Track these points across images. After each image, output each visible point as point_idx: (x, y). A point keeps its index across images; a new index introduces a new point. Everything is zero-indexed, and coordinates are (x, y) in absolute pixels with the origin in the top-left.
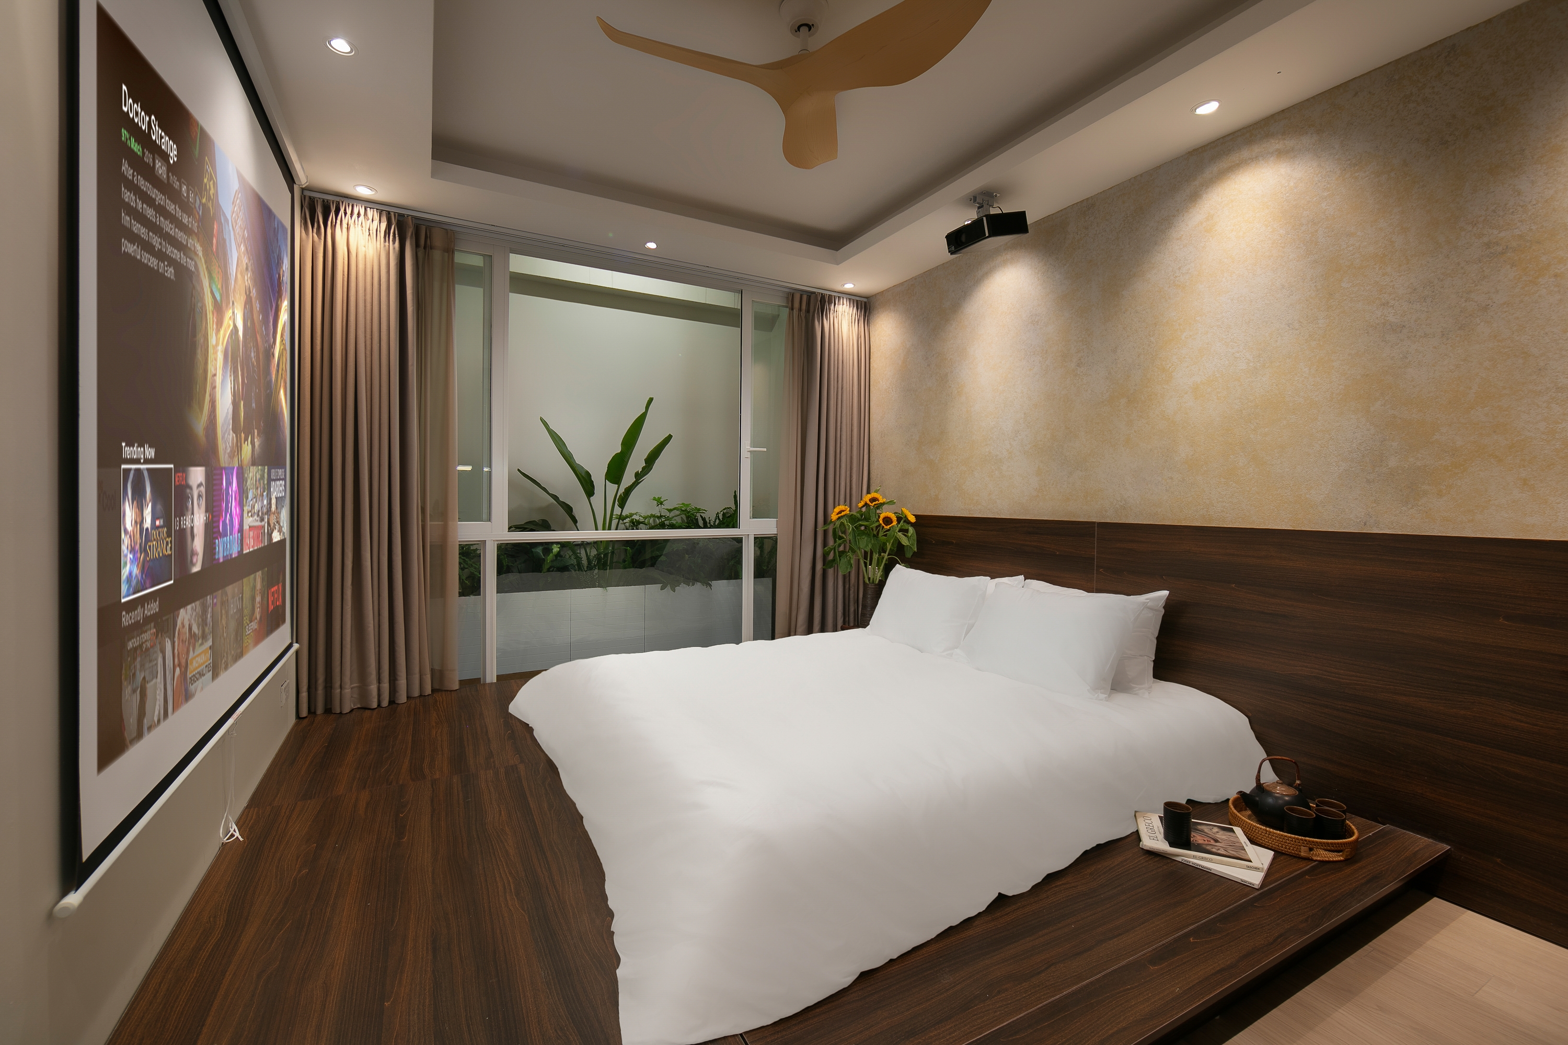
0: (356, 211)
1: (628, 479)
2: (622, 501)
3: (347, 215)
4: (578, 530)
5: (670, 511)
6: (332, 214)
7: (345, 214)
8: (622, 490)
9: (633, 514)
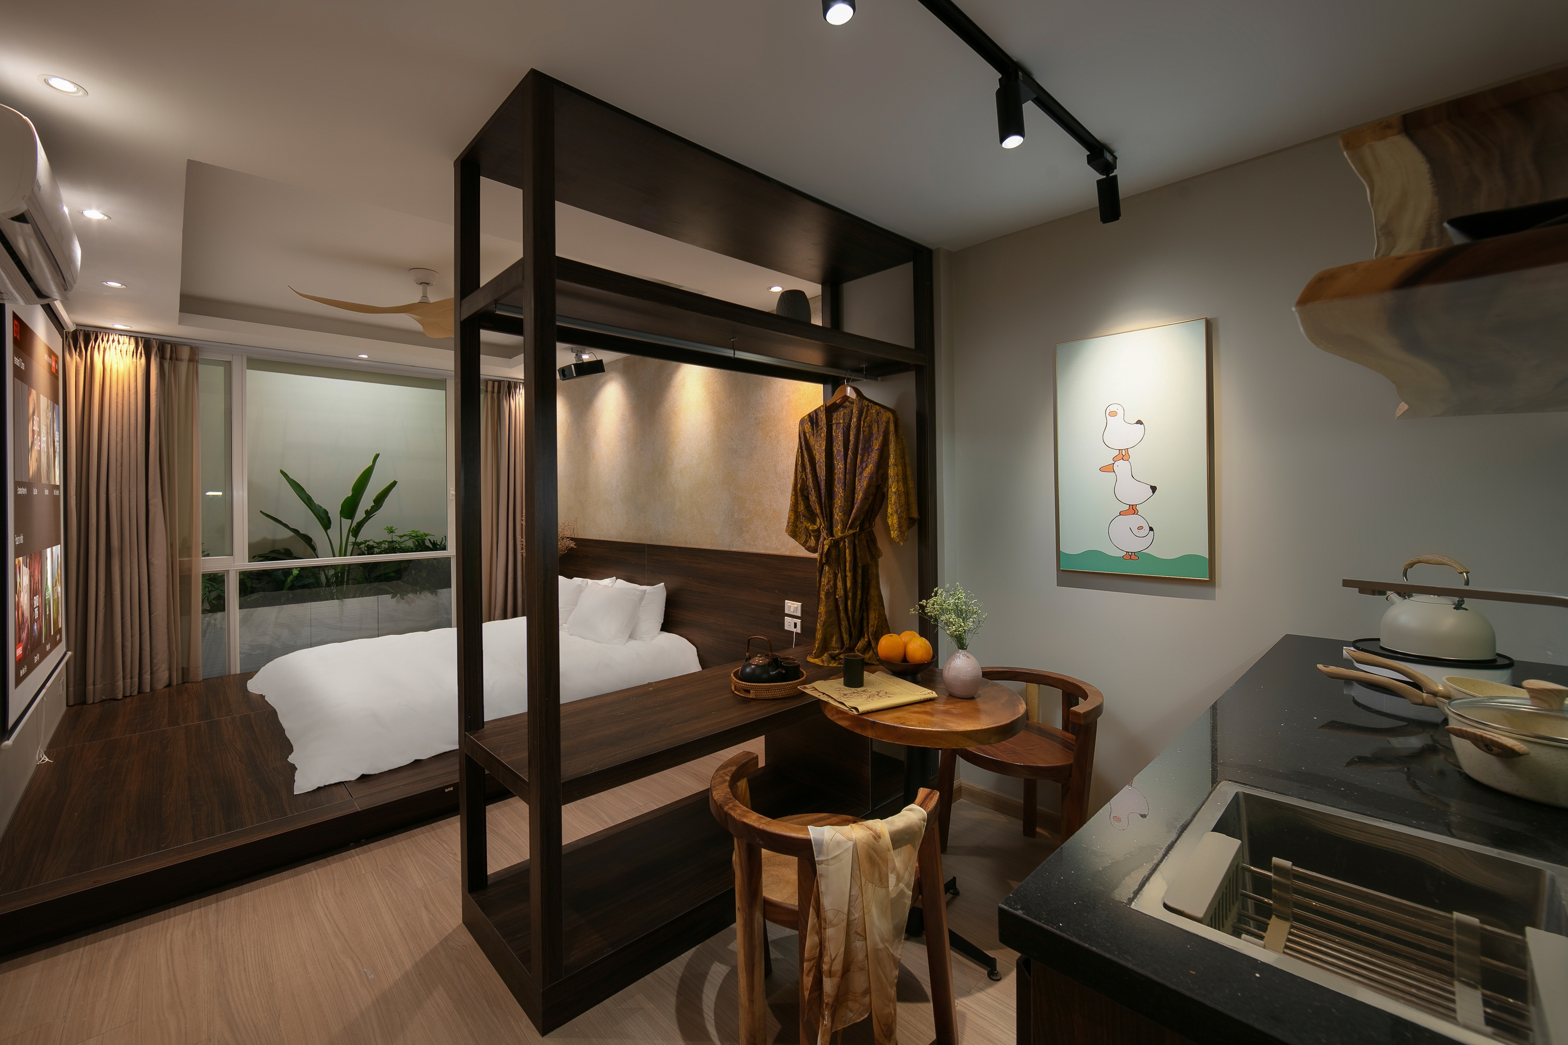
0: (111, 339)
1: (360, 515)
2: (356, 531)
3: (104, 342)
4: (318, 558)
5: (401, 537)
6: (92, 341)
7: (103, 341)
8: (354, 524)
9: (369, 541)
